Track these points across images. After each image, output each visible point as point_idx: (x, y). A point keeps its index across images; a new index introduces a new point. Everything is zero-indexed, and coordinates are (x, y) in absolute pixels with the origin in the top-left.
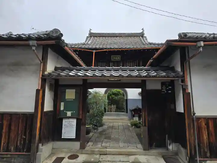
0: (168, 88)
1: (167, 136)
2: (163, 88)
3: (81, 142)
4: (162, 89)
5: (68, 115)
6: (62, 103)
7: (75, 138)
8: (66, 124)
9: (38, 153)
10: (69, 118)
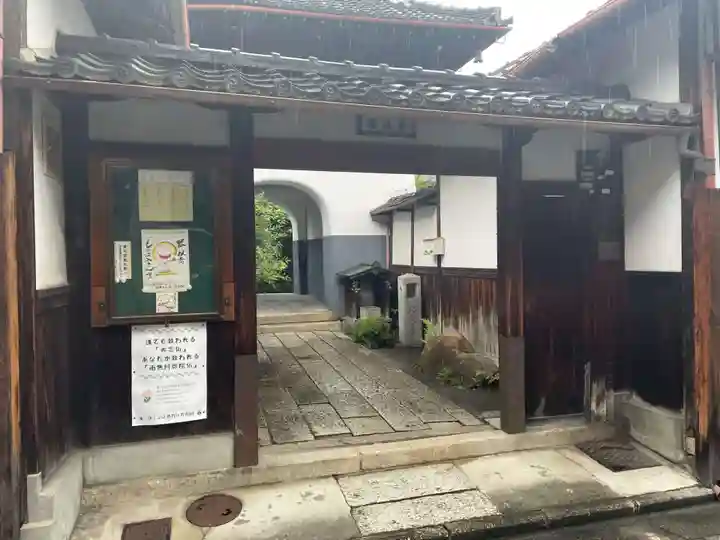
0: (600, 178)
1: (588, 368)
2: (583, 174)
3: (238, 432)
4: (580, 179)
5: (160, 309)
6: (118, 244)
7: (204, 416)
8: (153, 351)
9: (25, 527)
10: (169, 320)
